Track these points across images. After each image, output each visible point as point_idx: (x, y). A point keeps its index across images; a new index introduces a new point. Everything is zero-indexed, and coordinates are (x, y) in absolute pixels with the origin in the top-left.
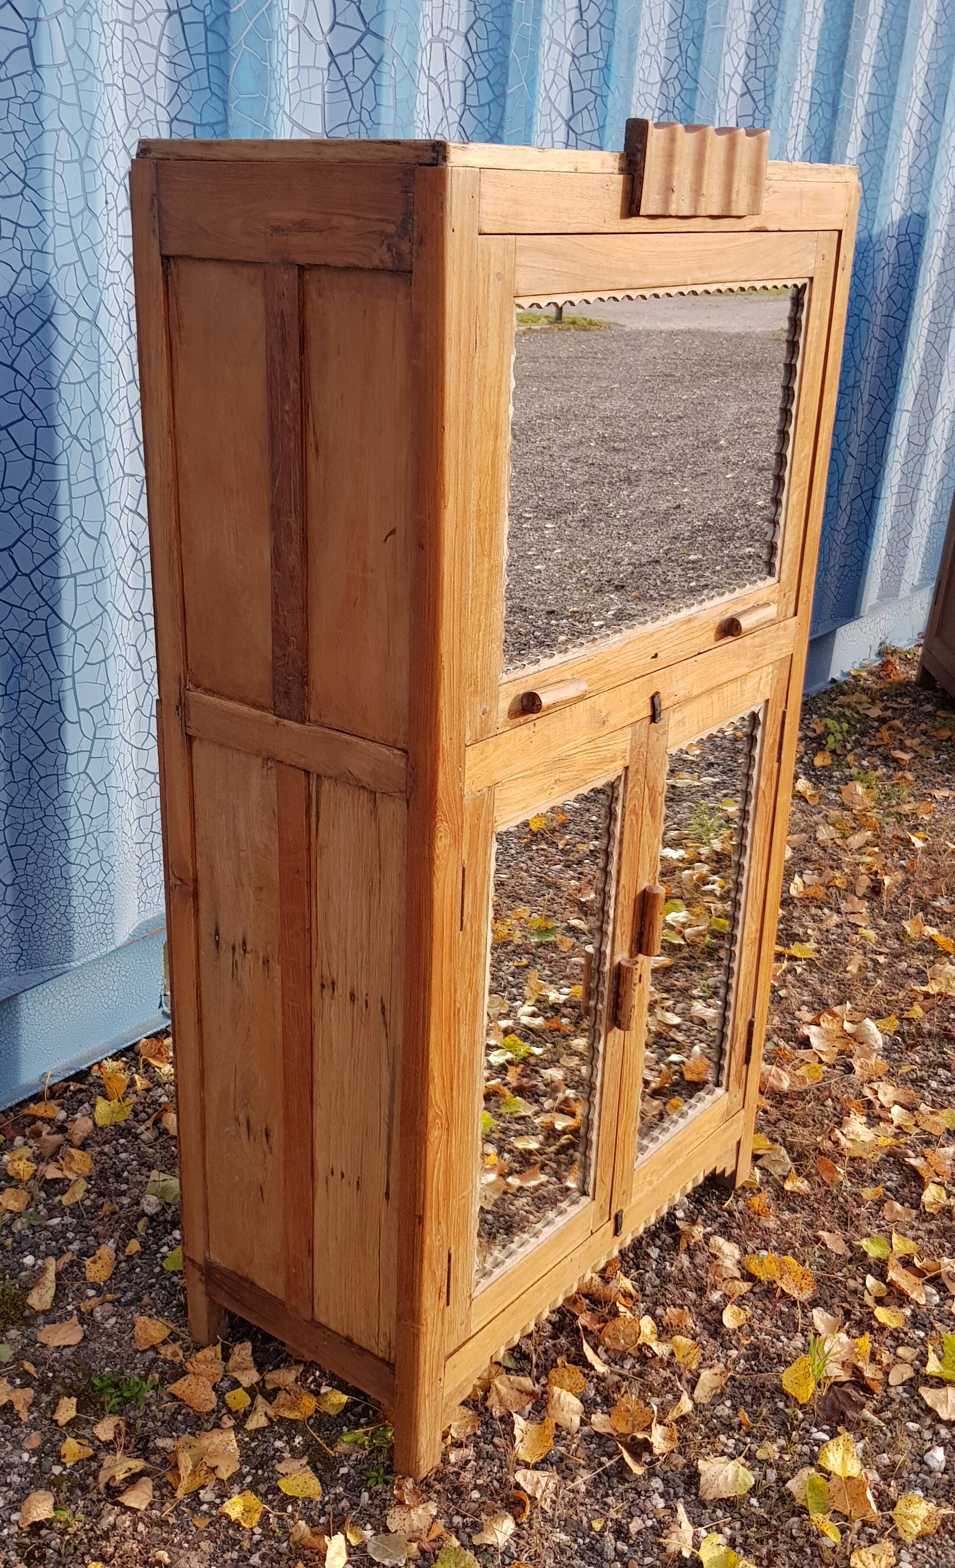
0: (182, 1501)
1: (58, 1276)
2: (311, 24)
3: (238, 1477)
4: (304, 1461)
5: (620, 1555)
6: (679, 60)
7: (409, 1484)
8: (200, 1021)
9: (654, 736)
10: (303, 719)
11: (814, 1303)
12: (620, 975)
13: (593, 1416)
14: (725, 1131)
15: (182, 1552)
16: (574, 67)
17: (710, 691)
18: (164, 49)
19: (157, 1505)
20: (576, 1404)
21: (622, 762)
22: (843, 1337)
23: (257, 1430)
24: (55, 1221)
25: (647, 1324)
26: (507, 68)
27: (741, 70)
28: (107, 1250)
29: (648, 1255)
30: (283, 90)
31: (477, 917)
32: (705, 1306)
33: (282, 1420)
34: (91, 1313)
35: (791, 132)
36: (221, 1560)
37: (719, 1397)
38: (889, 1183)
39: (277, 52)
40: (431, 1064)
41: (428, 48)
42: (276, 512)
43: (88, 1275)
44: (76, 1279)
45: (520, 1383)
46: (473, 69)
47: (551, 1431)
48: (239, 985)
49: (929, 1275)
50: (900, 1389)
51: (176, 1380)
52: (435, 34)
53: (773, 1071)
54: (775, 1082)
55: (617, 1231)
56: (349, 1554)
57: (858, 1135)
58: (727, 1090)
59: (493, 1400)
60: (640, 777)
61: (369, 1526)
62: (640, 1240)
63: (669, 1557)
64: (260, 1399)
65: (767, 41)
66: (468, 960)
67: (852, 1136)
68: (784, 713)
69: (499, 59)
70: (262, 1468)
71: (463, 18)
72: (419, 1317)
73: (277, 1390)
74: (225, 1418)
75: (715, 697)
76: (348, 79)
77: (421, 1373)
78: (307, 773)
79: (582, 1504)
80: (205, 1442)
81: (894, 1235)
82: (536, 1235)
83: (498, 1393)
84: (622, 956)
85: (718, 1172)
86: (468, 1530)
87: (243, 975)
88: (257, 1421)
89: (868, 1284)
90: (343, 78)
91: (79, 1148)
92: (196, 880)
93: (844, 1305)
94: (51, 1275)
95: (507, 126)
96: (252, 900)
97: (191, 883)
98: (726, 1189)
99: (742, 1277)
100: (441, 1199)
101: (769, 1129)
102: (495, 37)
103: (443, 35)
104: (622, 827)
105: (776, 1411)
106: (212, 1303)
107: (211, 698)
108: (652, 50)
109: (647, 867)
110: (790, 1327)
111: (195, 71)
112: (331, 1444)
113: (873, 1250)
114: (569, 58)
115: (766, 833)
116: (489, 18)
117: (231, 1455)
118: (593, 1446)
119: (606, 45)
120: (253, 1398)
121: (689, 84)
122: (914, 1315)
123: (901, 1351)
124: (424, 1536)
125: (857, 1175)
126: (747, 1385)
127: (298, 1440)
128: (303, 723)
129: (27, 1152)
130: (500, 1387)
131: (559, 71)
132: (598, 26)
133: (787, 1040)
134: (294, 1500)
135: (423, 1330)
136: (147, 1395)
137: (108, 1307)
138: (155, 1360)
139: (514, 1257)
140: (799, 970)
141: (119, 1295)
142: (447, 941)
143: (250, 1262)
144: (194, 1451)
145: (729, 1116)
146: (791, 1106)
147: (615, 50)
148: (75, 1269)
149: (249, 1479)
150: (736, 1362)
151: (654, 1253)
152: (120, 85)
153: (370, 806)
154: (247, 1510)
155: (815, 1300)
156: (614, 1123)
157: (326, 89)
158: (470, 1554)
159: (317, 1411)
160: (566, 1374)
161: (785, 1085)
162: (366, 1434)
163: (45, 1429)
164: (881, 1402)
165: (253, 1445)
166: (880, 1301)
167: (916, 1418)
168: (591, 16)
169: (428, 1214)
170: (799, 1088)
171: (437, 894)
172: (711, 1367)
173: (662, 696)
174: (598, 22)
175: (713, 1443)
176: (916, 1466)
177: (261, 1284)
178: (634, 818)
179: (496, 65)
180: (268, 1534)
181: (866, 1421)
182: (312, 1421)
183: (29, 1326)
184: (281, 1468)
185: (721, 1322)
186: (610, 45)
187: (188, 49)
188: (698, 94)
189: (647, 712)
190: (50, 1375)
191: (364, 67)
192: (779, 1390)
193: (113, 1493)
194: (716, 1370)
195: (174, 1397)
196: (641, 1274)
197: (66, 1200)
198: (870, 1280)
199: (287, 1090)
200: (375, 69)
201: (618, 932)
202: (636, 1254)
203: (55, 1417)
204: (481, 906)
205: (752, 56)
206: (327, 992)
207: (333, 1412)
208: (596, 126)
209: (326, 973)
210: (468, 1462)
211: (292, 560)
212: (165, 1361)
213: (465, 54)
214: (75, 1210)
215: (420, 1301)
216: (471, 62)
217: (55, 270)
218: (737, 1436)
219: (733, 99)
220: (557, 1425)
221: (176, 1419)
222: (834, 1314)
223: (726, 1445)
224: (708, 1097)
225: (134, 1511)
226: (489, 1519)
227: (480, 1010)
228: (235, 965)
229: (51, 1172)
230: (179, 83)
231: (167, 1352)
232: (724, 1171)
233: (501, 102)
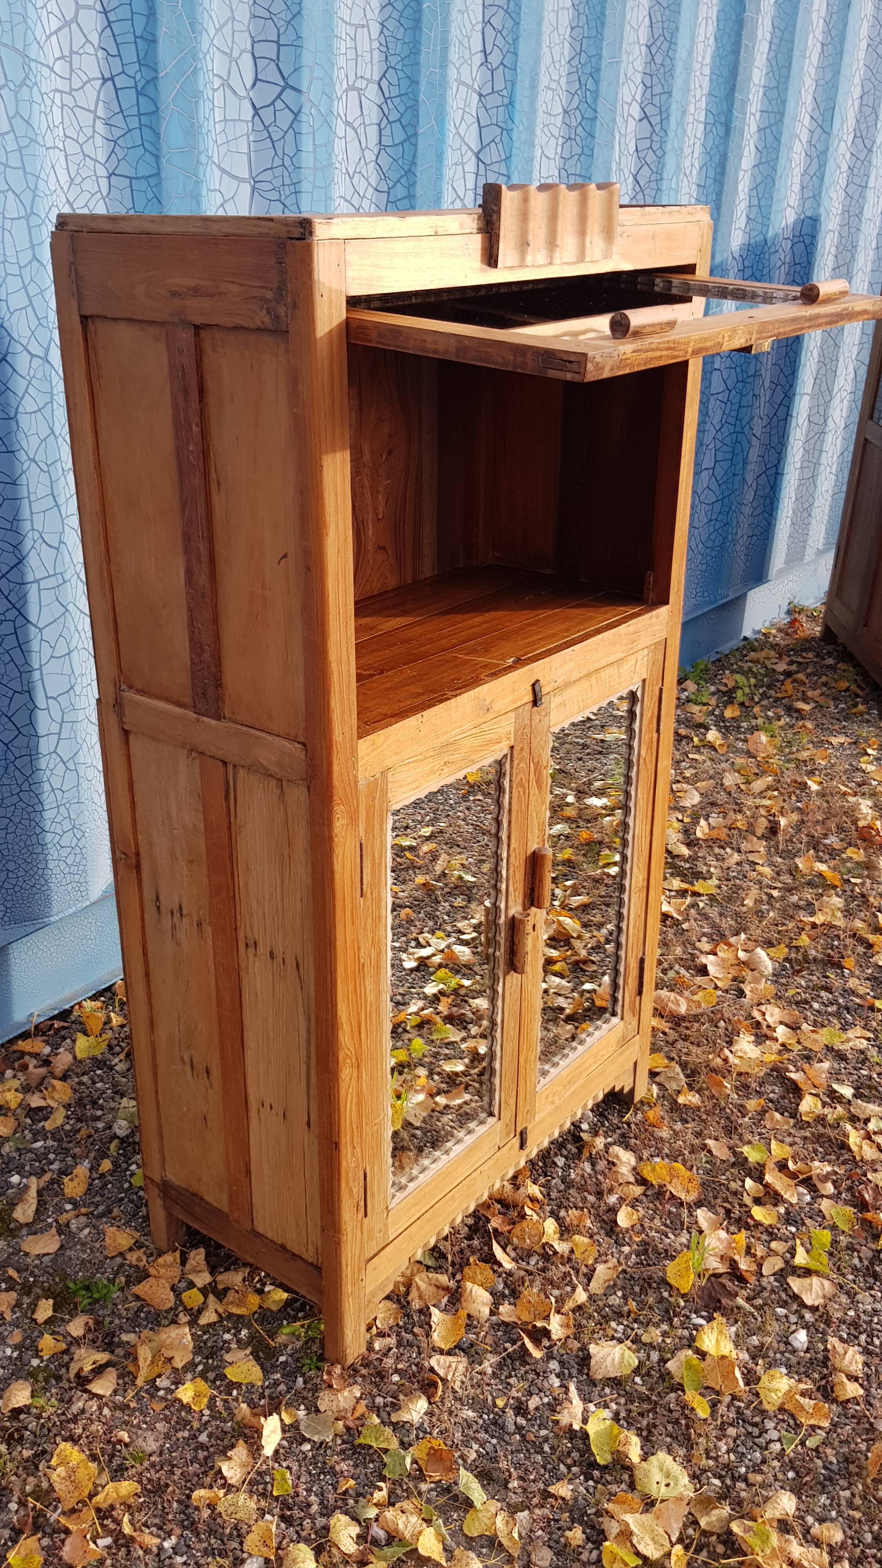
0: (142, 1388)
1: (40, 1193)
2: (235, 81)
3: (190, 1366)
4: (248, 1351)
5: (519, 1428)
6: (579, 92)
7: (338, 1370)
8: (147, 974)
9: (537, 718)
10: (219, 717)
11: (699, 1204)
12: (514, 926)
13: (501, 1308)
14: (621, 1053)
15: (140, 1432)
16: (481, 105)
17: (588, 676)
18: (101, 112)
19: (121, 1392)
20: (486, 1297)
21: (507, 743)
22: (723, 1234)
23: (209, 1325)
24: (39, 1144)
25: (550, 1225)
26: (417, 111)
27: (639, 99)
28: (83, 1169)
29: (555, 1163)
30: (211, 143)
31: (377, 884)
32: (603, 1207)
33: (230, 1316)
34: (68, 1225)
35: (687, 151)
36: (174, 1438)
37: (611, 1289)
38: (771, 1095)
39: (204, 109)
40: (339, 1013)
41: (344, 97)
42: (187, 538)
43: (66, 1191)
44: (57, 1195)
45: (437, 1280)
46: (386, 113)
47: (463, 1321)
48: (179, 944)
49: (801, 1177)
50: (772, 1279)
51: (140, 1282)
52: (351, 83)
53: (672, 998)
54: (674, 1007)
55: (522, 1146)
56: (284, 1431)
57: (746, 1053)
58: (622, 1019)
59: (414, 1294)
60: (525, 754)
61: (302, 1407)
62: (548, 1150)
63: (560, 1429)
64: (211, 1297)
65: (662, 70)
66: (370, 921)
67: (740, 1054)
68: (661, 690)
69: (409, 104)
70: (212, 1358)
71: (376, 68)
72: (339, 1228)
73: (226, 1290)
74: (181, 1315)
75: (593, 680)
76: (270, 129)
77: (344, 1276)
78: (225, 763)
79: (488, 1385)
80: (163, 1336)
81: (773, 1141)
82: (447, 1152)
83: (418, 1288)
84: (515, 909)
85: (617, 1089)
86: (388, 1409)
87: (181, 936)
88: (208, 1317)
89: (747, 1186)
90: (266, 128)
91: (60, 1079)
92: (137, 854)
93: (725, 1205)
94: (33, 1192)
95: (419, 162)
96: (185, 872)
97: (133, 856)
98: (626, 1103)
99: (637, 1181)
100: (355, 1127)
101: (667, 1049)
102: (405, 83)
103: (358, 84)
104: (511, 798)
105: (661, 1300)
106: (170, 1215)
107: (142, 698)
108: (554, 85)
109: (536, 831)
110: (676, 1225)
111: (129, 131)
112: (272, 1335)
113: (752, 1155)
114: (476, 97)
115: (648, 795)
116: (399, 66)
117: (185, 1347)
118: (500, 1333)
119: (509, 84)
120: (206, 1297)
121: (589, 114)
122: (788, 1212)
123: (774, 1245)
124: (349, 1415)
125: (744, 1088)
126: (636, 1277)
127: (244, 1332)
128: (219, 719)
129: (16, 1083)
130: (420, 1283)
131: (467, 109)
132: (502, 67)
133: (688, 969)
134: (239, 1385)
135: (344, 1239)
136: (115, 1296)
137: (83, 1219)
138: (121, 1265)
139: (426, 1173)
140: (701, 905)
141: (92, 1209)
142: (348, 907)
143: (199, 1180)
144: (153, 1344)
145: (624, 1041)
146: (687, 1028)
147: (518, 88)
148: (55, 1186)
149: (200, 1367)
150: (627, 1257)
151: (560, 1161)
152: (61, 147)
153: (278, 792)
154: (197, 1395)
155: (700, 1201)
156: (516, 1053)
157: (251, 139)
158: (388, 1430)
159: (260, 1307)
160: (478, 1271)
161: (683, 1009)
162: (302, 1326)
163: (26, 1327)
164: (754, 1291)
165: (205, 1337)
166: (757, 1201)
167: (784, 1304)
168: (495, 58)
169: (343, 1141)
170: (695, 1011)
171: (337, 867)
172: (605, 1262)
173: (541, 683)
174: (502, 63)
175: (604, 1330)
176: (782, 1347)
177: (209, 1198)
178: (521, 789)
179: (407, 108)
180: (215, 1415)
181: (738, 1308)
182: (256, 1316)
183: (14, 1237)
184: (228, 1357)
185: (615, 1222)
186: (513, 84)
187: (122, 111)
188: (598, 123)
189: (529, 697)
190: (31, 1279)
191: (285, 118)
192: (664, 1282)
193: (82, 1381)
194: (610, 1265)
195: (138, 1298)
196: (548, 1181)
197: (48, 1125)
198: (749, 1183)
199: (221, 1035)
200: (295, 119)
201: (511, 889)
202: (544, 1163)
203: (35, 1316)
204: (380, 874)
205: (649, 85)
206: (251, 950)
207: (274, 1308)
208: (503, 157)
209: (250, 935)
210: (390, 1349)
211: (203, 579)
212: (131, 1266)
213: (380, 100)
214: (55, 1134)
215: (339, 1215)
216: (384, 106)
217: (8, 314)
218: (625, 1323)
219: (632, 124)
220: (469, 1316)
221: (139, 1316)
222: (716, 1213)
223: (616, 1331)
224: (604, 1026)
225: (100, 1397)
226: (406, 1399)
227: (383, 963)
228: (174, 927)
229: (36, 1101)
230: (115, 142)
231: (132, 1257)
232: (622, 1089)
233: (413, 141)
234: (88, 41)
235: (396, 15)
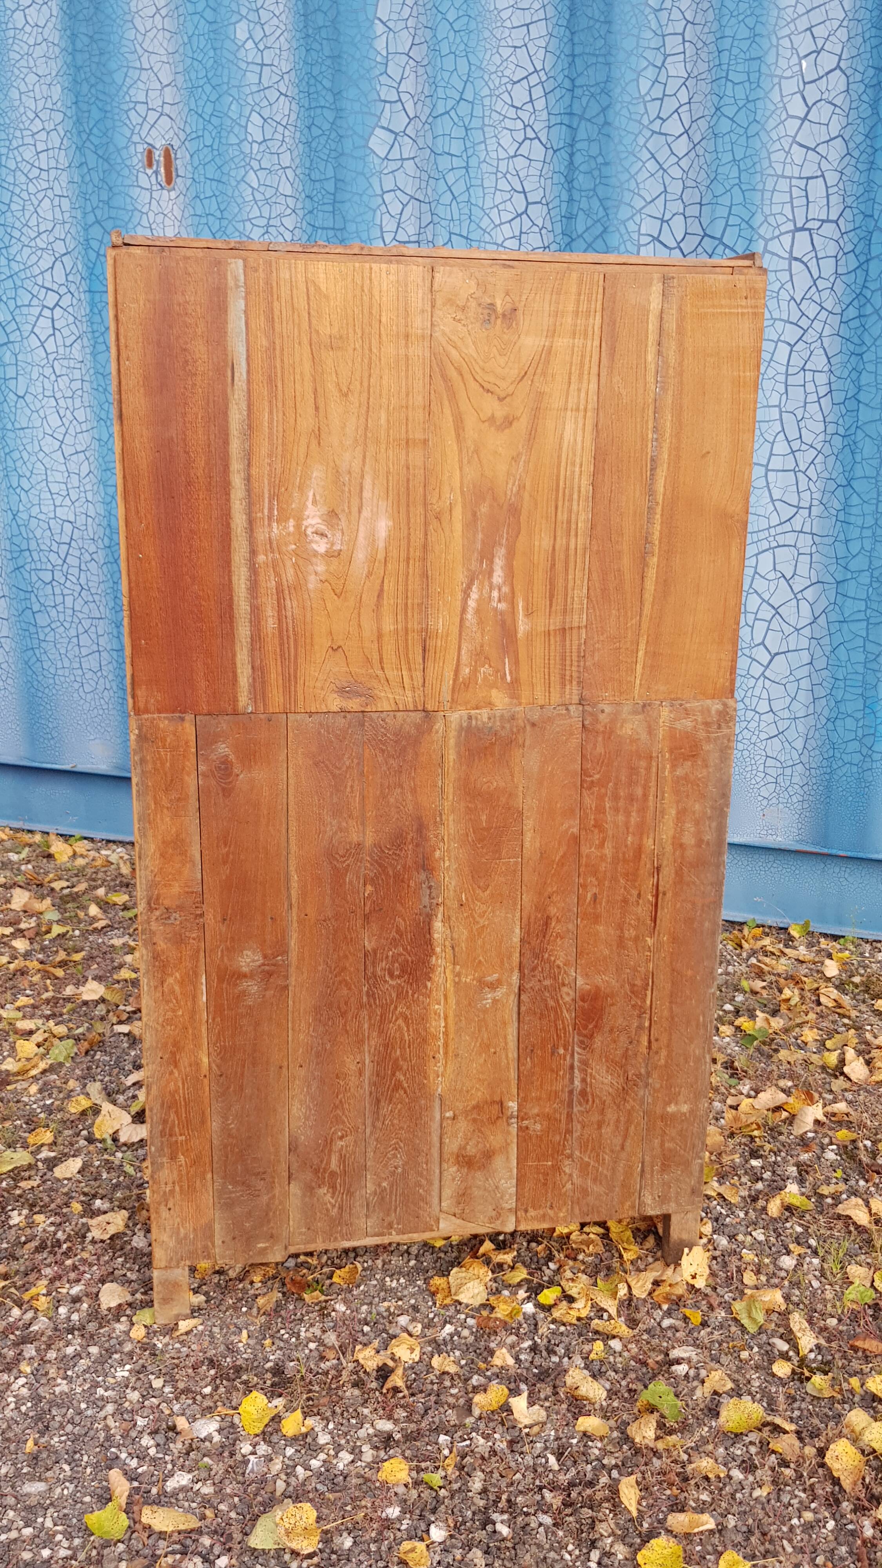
2: (666, 238)
46: (842, 246)
52: (800, 226)
71: (833, 209)
103: (809, 225)
116: (854, 205)
213: (836, 236)
216: (841, 242)
233: (865, 267)
234: (534, 224)
235: (853, 162)
